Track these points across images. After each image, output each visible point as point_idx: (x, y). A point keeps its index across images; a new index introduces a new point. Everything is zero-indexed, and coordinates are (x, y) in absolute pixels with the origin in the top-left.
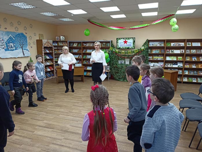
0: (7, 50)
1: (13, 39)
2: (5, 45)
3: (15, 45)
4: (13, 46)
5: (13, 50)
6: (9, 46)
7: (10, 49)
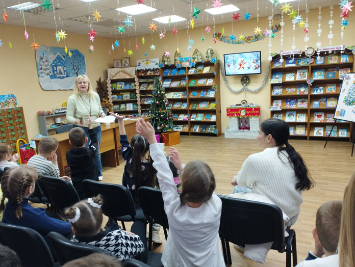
0: (53, 77)
1: (62, 60)
2: (51, 70)
3: (65, 70)
4: (62, 71)
5: (63, 77)
6: (56, 71)
7: (58, 76)
